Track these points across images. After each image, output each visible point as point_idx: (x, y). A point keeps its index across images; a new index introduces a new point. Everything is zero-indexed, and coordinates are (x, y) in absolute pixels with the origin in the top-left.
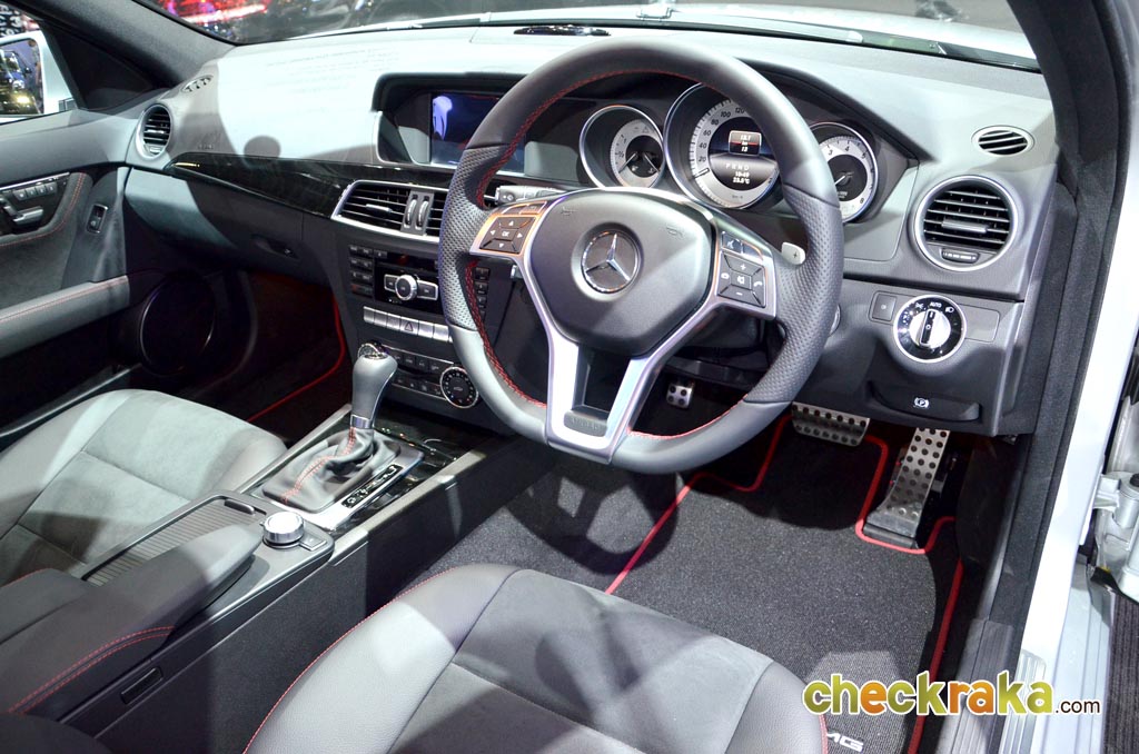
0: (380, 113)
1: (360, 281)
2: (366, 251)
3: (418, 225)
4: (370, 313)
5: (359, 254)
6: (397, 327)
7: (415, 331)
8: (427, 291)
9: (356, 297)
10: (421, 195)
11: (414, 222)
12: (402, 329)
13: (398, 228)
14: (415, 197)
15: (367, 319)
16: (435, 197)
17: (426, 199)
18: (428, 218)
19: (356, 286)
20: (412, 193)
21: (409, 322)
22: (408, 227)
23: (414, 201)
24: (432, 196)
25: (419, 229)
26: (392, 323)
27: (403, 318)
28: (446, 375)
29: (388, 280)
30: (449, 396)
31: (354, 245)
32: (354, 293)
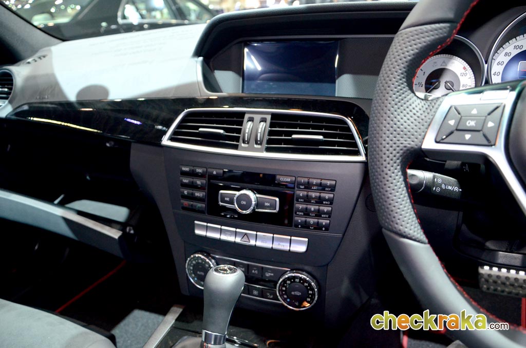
0: (201, 58)
1: (192, 198)
2: (199, 170)
3: (257, 143)
4: (201, 227)
5: (192, 174)
6: (231, 239)
7: (252, 242)
8: (267, 204)
9: (186, 213)
10: (257, 118)
11: (252, 141)
12: (238, 240)
13: (236, 147)
14: (251, 120)
15: (198, 232)
16: (272, 119)
17: (264, 120)
18: (266, 137)
19: (186, 203)
20: (247, 116)
21: (246, 234)
22: (246, 145)
23: (250, 123)
24: (269, 117)
25: (259, 146)
26: (226, 235)
27: (238, 230)
28: (284, 281)
29: (223, 196)
30: (285, 300)
31: (186, 165)
32: (184, 208)
